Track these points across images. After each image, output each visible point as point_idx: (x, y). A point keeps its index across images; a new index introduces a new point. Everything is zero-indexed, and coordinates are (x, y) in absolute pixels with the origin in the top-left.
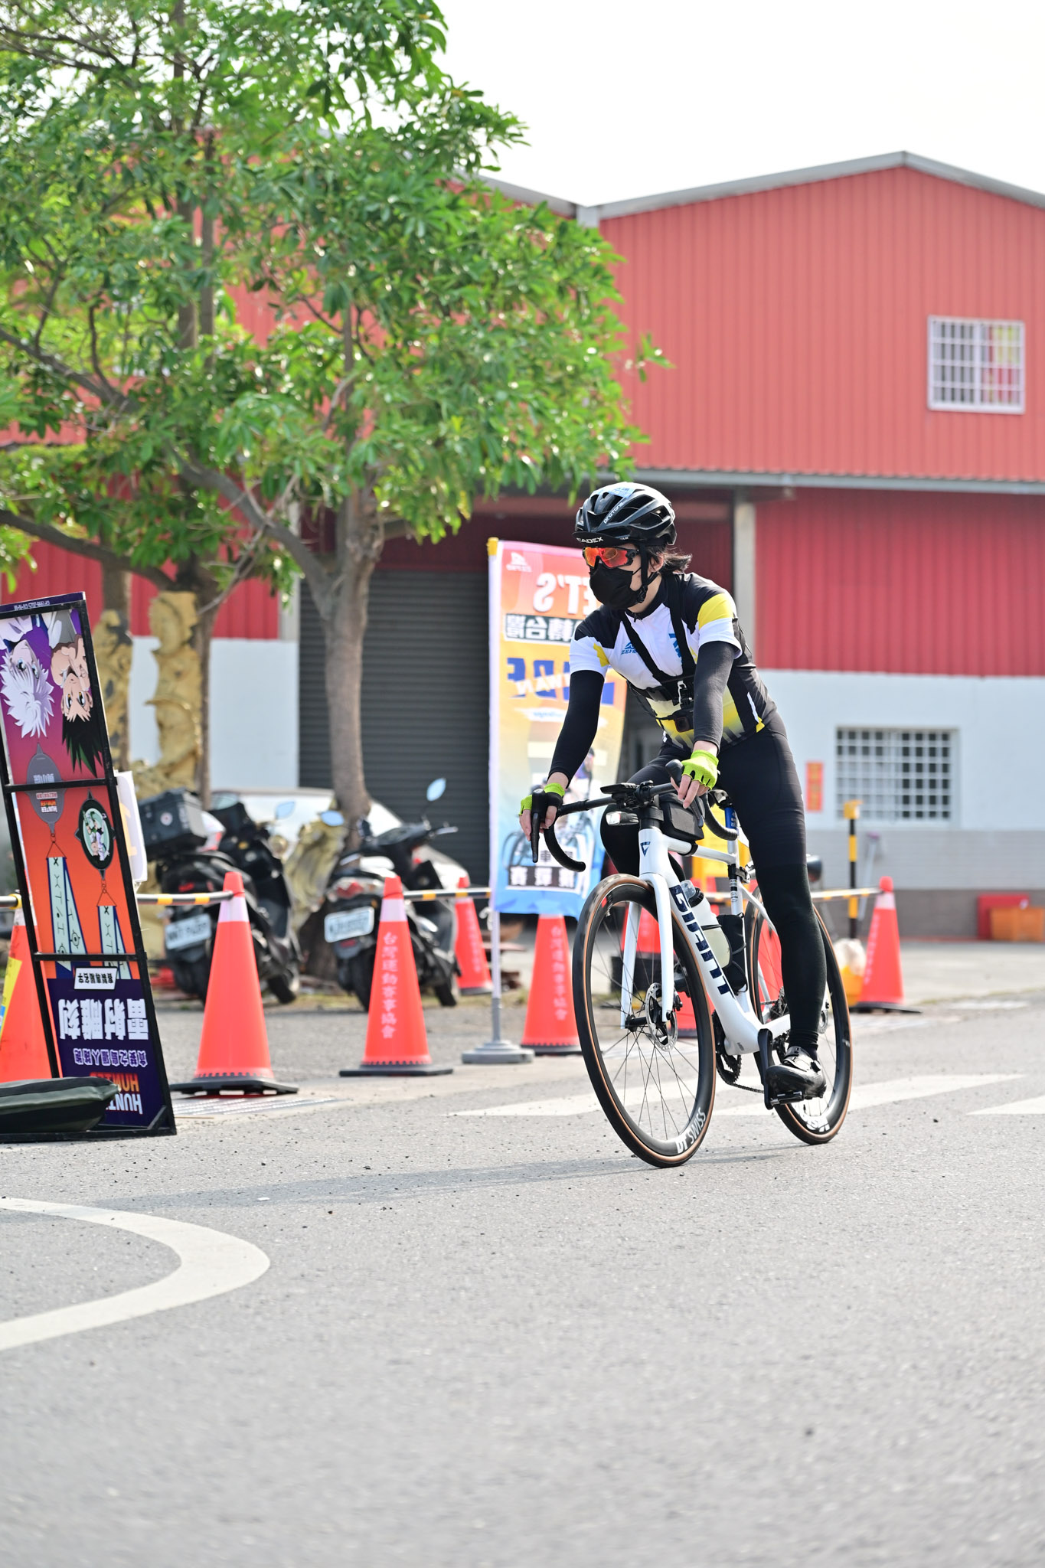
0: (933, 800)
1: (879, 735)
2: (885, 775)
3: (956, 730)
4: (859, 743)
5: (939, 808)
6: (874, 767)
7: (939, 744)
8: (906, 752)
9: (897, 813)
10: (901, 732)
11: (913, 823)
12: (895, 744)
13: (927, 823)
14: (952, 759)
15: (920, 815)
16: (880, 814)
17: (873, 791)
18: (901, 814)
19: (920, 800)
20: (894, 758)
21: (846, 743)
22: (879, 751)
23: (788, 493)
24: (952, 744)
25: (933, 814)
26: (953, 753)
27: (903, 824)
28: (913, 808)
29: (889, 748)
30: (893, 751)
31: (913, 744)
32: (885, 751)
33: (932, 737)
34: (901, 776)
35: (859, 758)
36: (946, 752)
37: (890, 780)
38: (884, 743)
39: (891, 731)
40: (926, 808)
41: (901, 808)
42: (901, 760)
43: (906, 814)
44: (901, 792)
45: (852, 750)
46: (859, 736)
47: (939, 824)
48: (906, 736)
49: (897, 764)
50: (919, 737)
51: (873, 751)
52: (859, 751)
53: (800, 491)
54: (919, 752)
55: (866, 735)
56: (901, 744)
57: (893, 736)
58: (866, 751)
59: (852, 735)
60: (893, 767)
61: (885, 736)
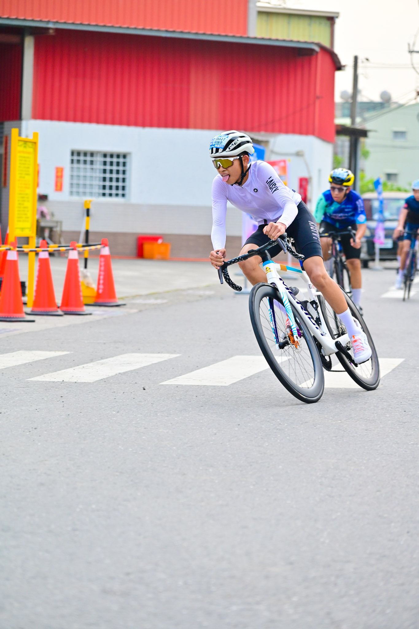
0: (117, 188)
1: (92, 154)
2: (94, 175)
3: (129, 153)
4: (82, 158)
5: (120, 192)
6: (89, 170)
7: (121, 160)
8: (105, 163)
9: (99, 194)
10: (103, 153)
11: (107, 199)
12: (99, 159)
13: (114, 199)
14: (127, 168)
15: (111, 195)
16: (91, 194)
17: (88, 182)
18: (102, 194)
19: (111, 188)
20: (99, 166)
21: (75, 158)
22: (92, 162)
23: (51, 31)
24: (127, 160)
25: (117, 195)
26: (128, 165)
27: (102, 199)
28: (107, 191)
29: (97, 161)
30: (98, 163)
31: (108, 159)
32: (94, 163)
33: (118, 156)
34: (102, 175)
35: (82, 166)
36: (124, 164)
37: (96, 177)
38: (94, 159)
39: (98, 153)
40: (114, 192)
41: (102, 191)
42: (102, 167)
43: (104, 195)
44: (102, 183)
45: (78, 161)
46: (82, 154)
47: (120, 200)
48: (105, 156)
49: (100, 169)
50: (112, 156)
51: (88, 162)
52: (82, 162)
53: (57, 30)
54: (111, 164)
55: (85, 154)
56: (103, 159)
57: (98, 155)
58: (85, 162)
59: (79, 154)
60: (98, 171)
61: (95, 155)
